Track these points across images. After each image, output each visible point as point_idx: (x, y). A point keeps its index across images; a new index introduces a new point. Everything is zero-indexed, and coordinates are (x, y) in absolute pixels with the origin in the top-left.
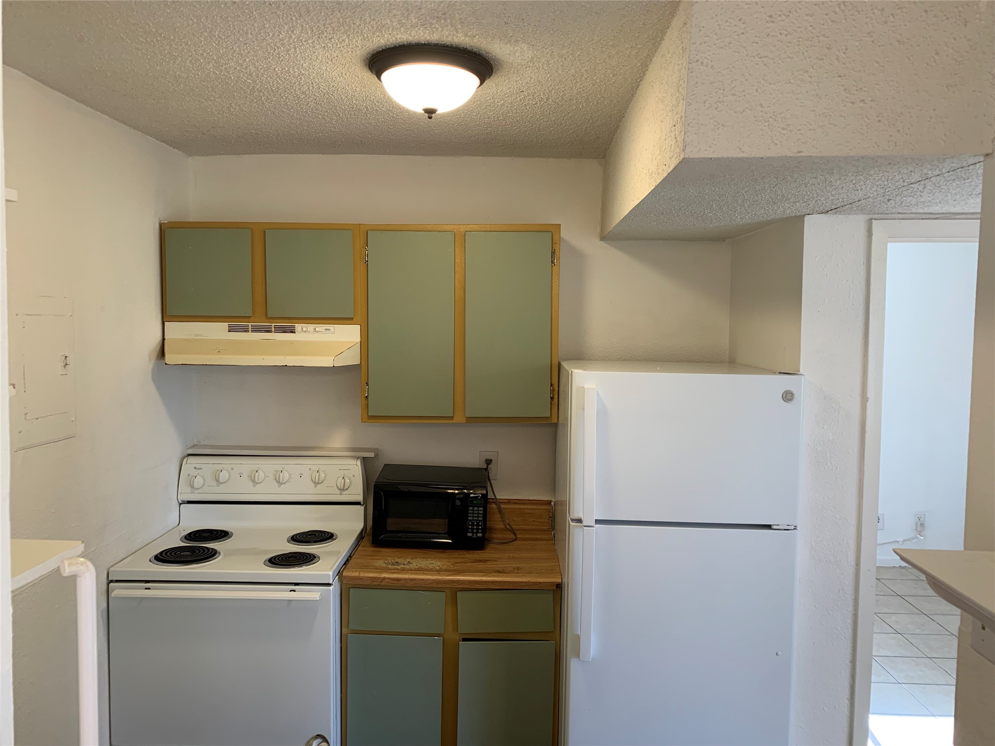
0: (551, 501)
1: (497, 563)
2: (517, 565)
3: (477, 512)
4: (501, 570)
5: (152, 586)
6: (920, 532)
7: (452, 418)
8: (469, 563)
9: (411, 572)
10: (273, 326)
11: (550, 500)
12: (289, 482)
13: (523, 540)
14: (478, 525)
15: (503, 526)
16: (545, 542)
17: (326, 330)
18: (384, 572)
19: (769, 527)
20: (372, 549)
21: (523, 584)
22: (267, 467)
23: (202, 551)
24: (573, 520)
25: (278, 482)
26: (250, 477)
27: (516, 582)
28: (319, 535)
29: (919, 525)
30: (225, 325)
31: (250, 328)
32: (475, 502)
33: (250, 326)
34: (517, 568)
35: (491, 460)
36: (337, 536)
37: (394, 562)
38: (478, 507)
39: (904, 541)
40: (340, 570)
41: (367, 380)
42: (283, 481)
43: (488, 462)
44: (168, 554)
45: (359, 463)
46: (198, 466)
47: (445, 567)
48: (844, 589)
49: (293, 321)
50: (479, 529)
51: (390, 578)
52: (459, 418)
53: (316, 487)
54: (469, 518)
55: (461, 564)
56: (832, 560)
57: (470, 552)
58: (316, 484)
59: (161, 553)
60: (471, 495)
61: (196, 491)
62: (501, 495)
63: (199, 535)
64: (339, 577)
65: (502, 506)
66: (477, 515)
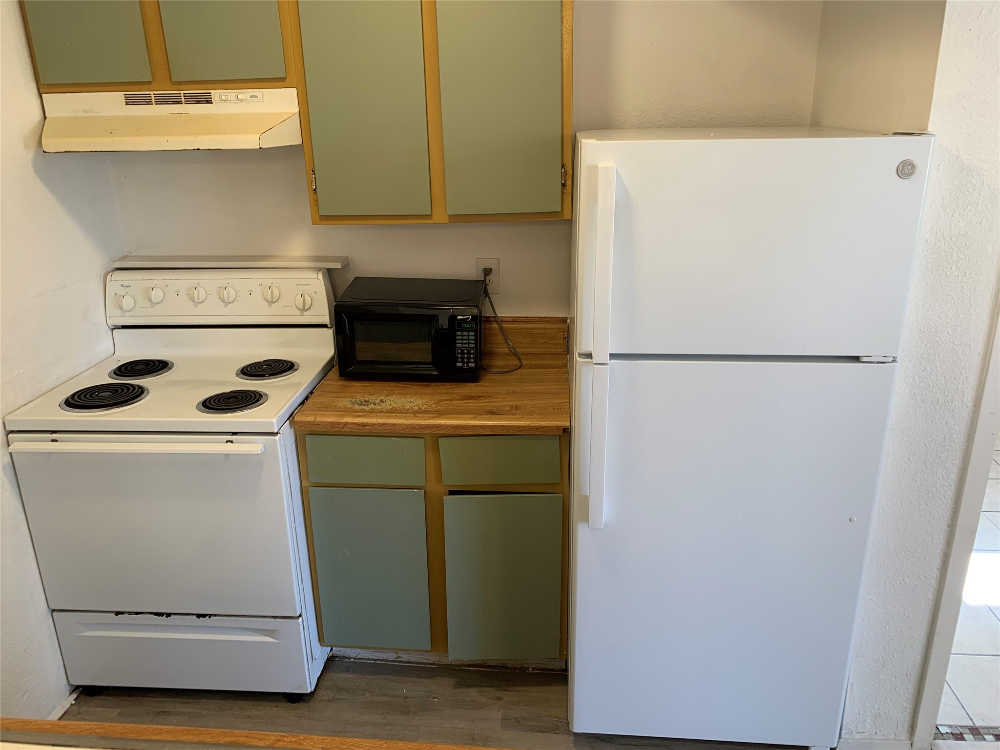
0: (567, 318)
1: (492, 400)
2: (517, 403)
3: (467, 338)
4: (495, 409)
5: (61, 438)
7: (429, 216)
8: (457, 400)
9: (381, 414)
10: (182, 95)
11: (566, 316)
12: (237, 301)
13: (530, 368)
14: (469, 353)
15: (506, 350)
16: (557, 370)
17: (252, 97)
18: (345, 415)
19: (856, 359)
20: (341, 383)
21: (521, 428)
22: (209, 281)
23: (125, 390)
24: (581, 355)
25: (223, 302)
26: (189, 296)
27: (511, 426)
28: (276, 365)
30: (120, 96)
31: (153, 98)
32: (464, 325)
33: (153, 96)
34: (516, 407)
35: (491, 269)
36: (299, 366)
37: (362, 400)
38: (469, 331)
40: (293, 413)
41: (313, 167)
42: (228, 299)
43: (486, 272)
44: (82, 397)
45: (320, 276)
46: (125, 283)
47: (425, 406)
48: (952, 437)
49: (206, 85)
50: (471, 358)
51: (354, 423)
52: (440, 217)
53: (270, 306)
54: (458, 345)
55: (446, 402)
56: (940, 400)
57: (461, 385)
58: (271, 302)
59: (73, 396)
60: (459, 317)
61: (128, 314)
62: (503, 312)
63: (132, 368)
64: (290, 422)
65: (505, 326)
66: (467, 342)
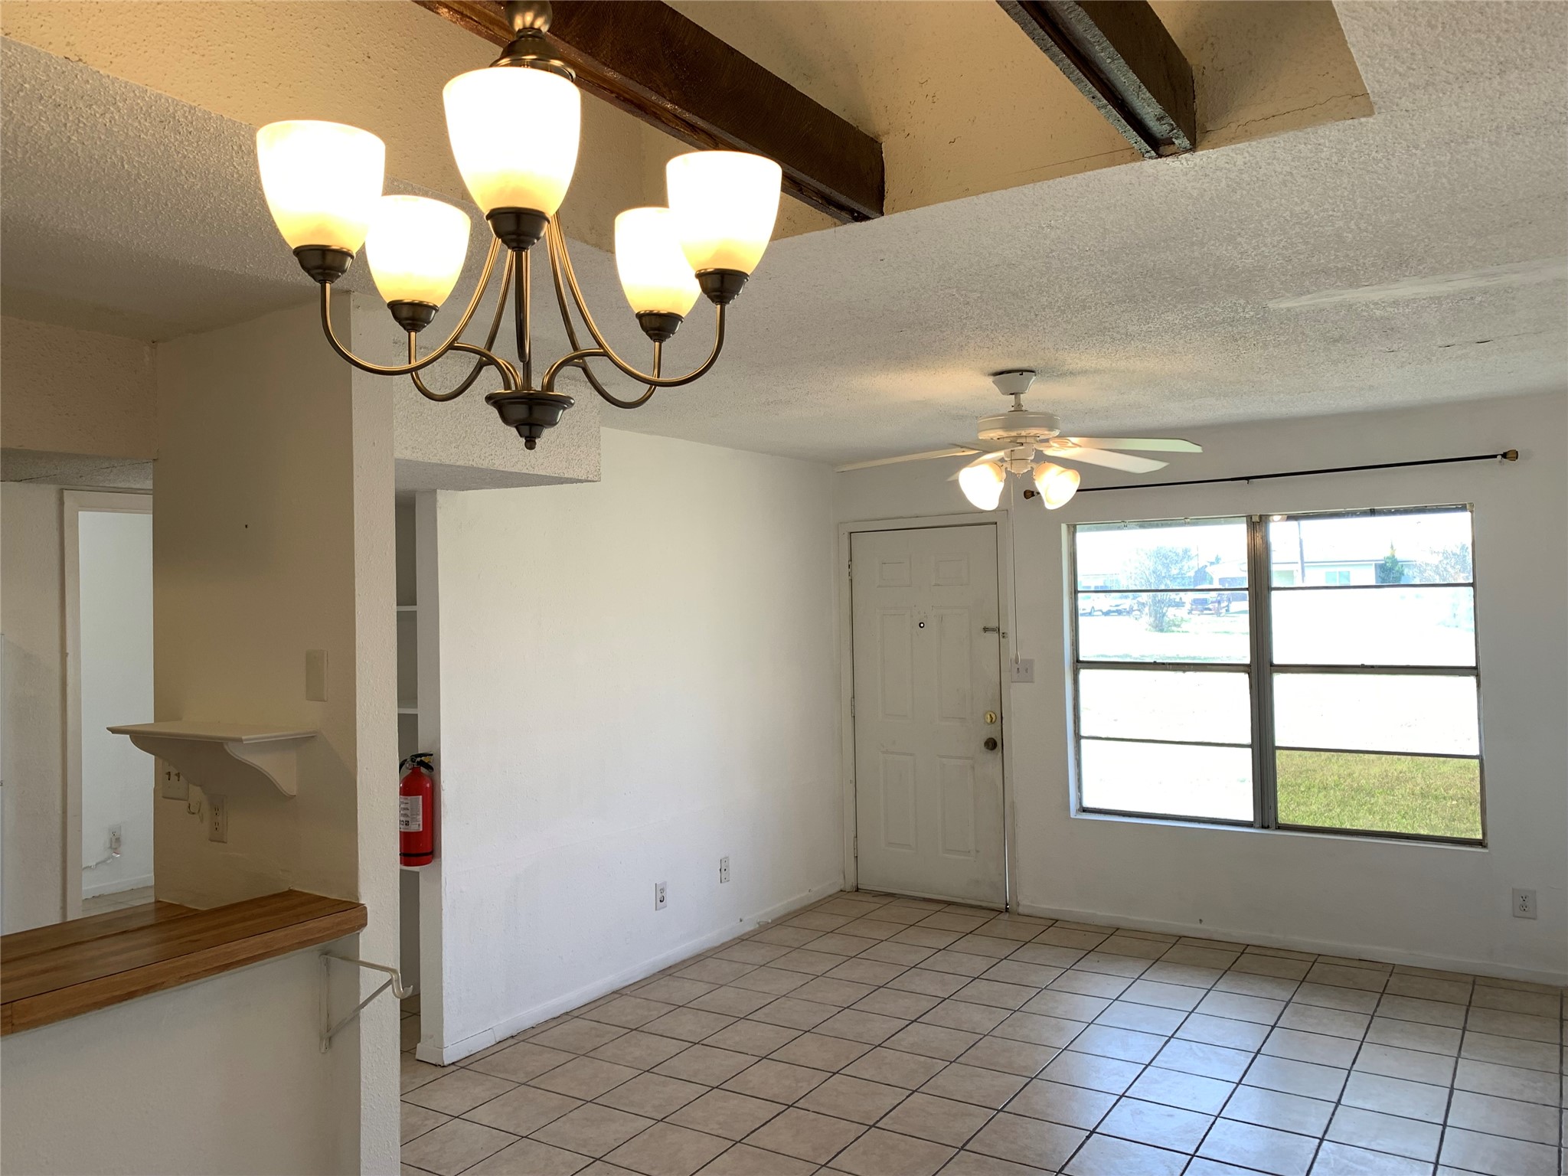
6: (116, 849)
29: (114, 840)
39: (97, 864)
